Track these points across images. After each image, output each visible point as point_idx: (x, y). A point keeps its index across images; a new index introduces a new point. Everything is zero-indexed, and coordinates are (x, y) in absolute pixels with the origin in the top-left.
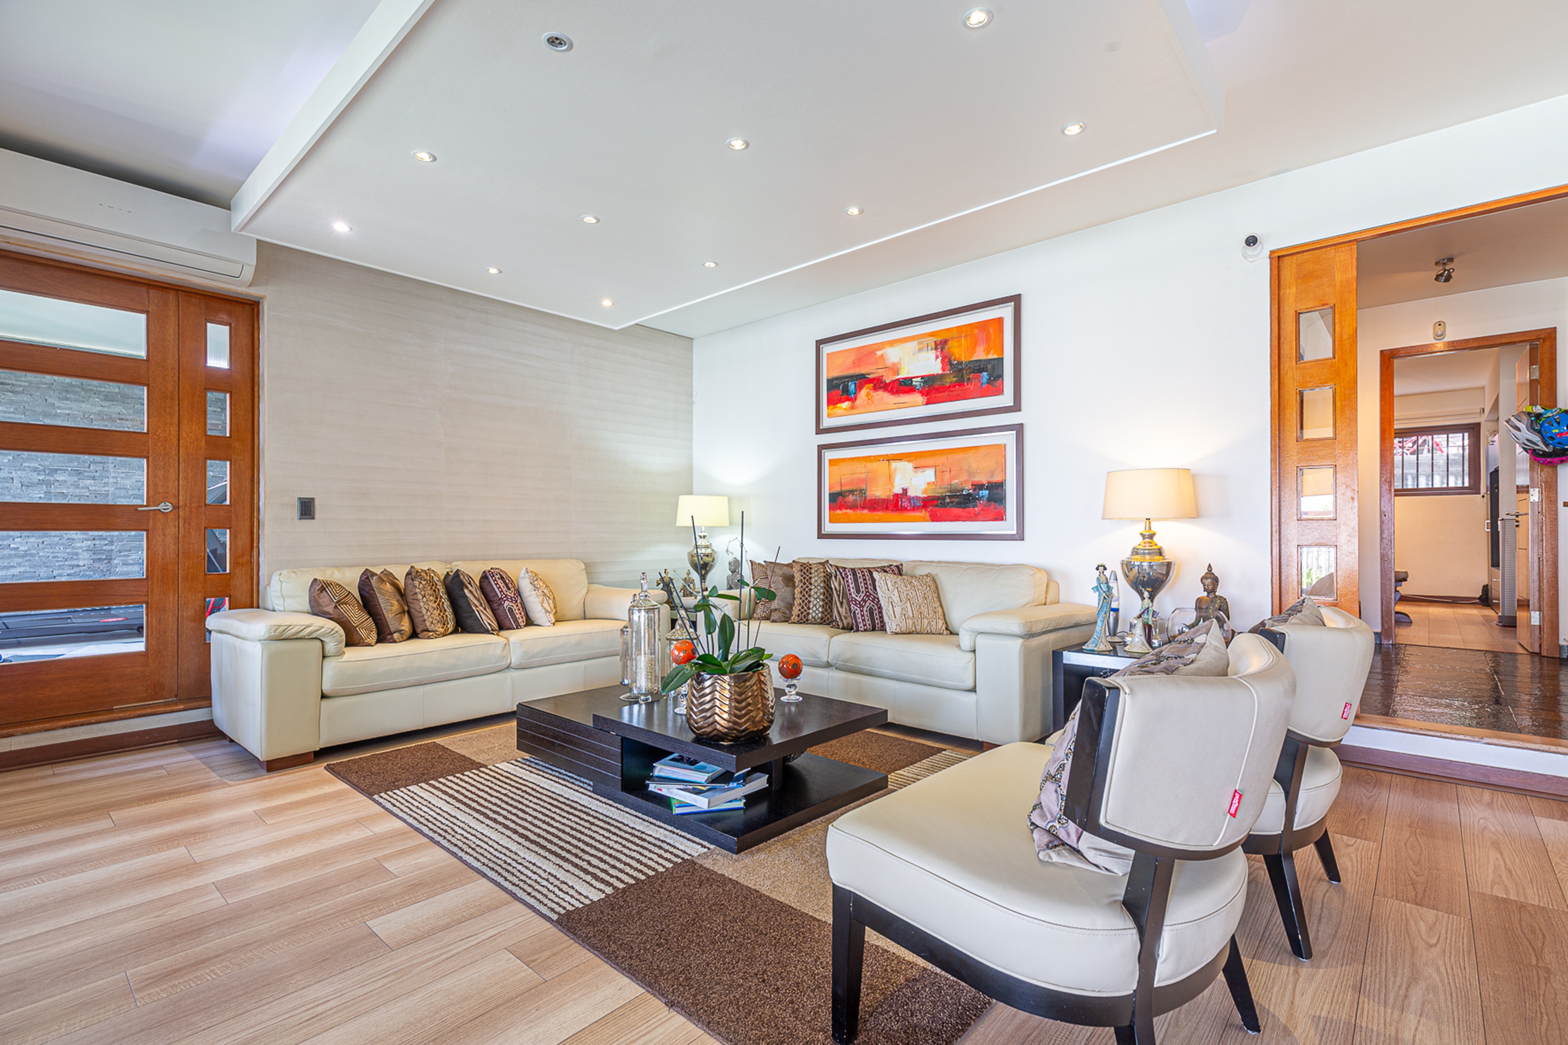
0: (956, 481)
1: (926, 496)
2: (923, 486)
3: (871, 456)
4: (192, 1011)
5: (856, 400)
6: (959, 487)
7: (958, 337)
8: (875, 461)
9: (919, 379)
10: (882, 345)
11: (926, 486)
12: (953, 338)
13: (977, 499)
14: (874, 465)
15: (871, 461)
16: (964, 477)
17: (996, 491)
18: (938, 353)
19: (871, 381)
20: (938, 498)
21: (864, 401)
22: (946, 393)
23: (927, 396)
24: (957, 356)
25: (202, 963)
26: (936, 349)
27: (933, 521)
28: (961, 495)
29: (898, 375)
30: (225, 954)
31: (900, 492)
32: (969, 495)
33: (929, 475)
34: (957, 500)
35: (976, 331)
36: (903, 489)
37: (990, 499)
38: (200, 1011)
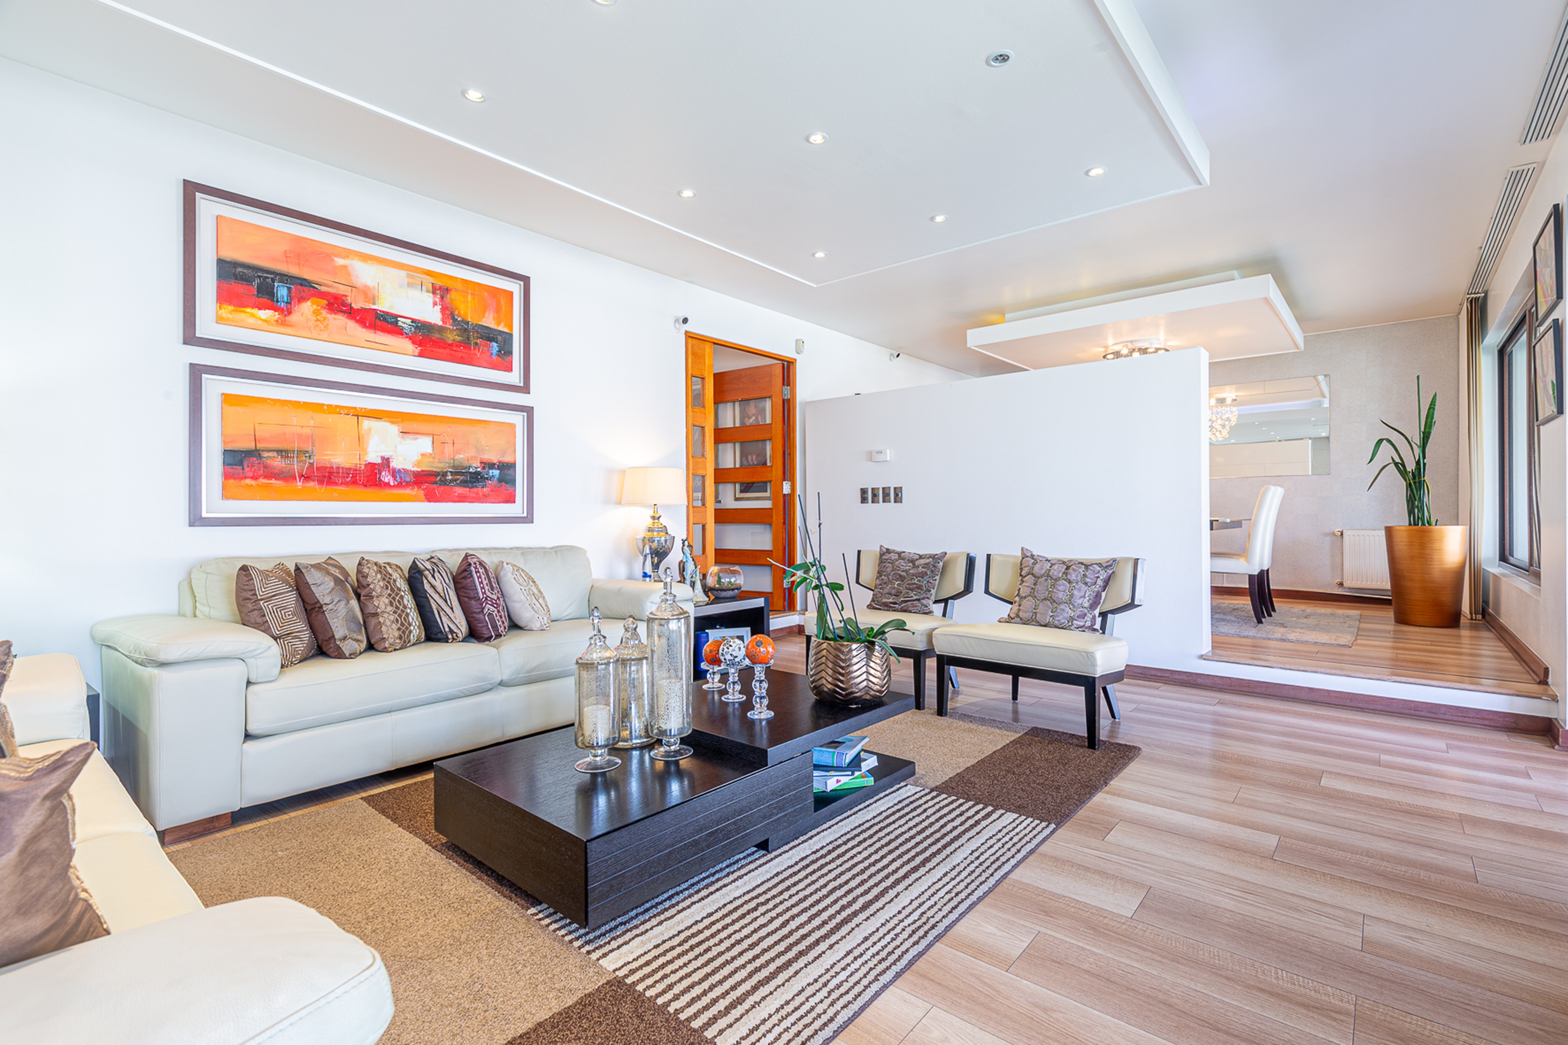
0: (461, 456)
1: (419, 470)
2: (416, 457)
3: (323, 405)
4: (1316, 957)
5: (290, 313)
6: (466, 464)
7: (463, 292)
8: (330, 413)
9: (409, 321)
10: (347, 253)
11: (420, 458)
12: (456, 290)
13: (487, 479)
14: (330, 419)
15: (324, 412)
16: (472, 453)
17: (507, 469)
18: (438, 300)
19: (322, 295)
20: (436, 474)
21: (308, 320)
22: (448, 351)
23: (420, 345)
24: (462, 312)
25: (1279, 994)
26: (434, 293)
27: (429, 501)
28: (467, 472)
29: (374, 304)
30: (1254, 987)
31: (379, 461)
32: (477, 473)
33: (424, 444)
34: (462, 478)
35: (486, 294)
36: (383, 458)
37: (500, 480)
38: (1310, 952)
